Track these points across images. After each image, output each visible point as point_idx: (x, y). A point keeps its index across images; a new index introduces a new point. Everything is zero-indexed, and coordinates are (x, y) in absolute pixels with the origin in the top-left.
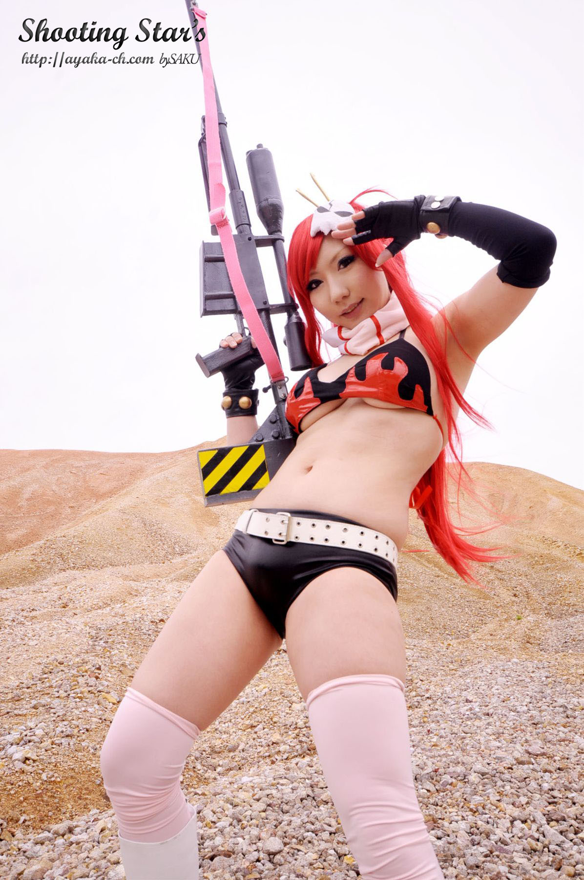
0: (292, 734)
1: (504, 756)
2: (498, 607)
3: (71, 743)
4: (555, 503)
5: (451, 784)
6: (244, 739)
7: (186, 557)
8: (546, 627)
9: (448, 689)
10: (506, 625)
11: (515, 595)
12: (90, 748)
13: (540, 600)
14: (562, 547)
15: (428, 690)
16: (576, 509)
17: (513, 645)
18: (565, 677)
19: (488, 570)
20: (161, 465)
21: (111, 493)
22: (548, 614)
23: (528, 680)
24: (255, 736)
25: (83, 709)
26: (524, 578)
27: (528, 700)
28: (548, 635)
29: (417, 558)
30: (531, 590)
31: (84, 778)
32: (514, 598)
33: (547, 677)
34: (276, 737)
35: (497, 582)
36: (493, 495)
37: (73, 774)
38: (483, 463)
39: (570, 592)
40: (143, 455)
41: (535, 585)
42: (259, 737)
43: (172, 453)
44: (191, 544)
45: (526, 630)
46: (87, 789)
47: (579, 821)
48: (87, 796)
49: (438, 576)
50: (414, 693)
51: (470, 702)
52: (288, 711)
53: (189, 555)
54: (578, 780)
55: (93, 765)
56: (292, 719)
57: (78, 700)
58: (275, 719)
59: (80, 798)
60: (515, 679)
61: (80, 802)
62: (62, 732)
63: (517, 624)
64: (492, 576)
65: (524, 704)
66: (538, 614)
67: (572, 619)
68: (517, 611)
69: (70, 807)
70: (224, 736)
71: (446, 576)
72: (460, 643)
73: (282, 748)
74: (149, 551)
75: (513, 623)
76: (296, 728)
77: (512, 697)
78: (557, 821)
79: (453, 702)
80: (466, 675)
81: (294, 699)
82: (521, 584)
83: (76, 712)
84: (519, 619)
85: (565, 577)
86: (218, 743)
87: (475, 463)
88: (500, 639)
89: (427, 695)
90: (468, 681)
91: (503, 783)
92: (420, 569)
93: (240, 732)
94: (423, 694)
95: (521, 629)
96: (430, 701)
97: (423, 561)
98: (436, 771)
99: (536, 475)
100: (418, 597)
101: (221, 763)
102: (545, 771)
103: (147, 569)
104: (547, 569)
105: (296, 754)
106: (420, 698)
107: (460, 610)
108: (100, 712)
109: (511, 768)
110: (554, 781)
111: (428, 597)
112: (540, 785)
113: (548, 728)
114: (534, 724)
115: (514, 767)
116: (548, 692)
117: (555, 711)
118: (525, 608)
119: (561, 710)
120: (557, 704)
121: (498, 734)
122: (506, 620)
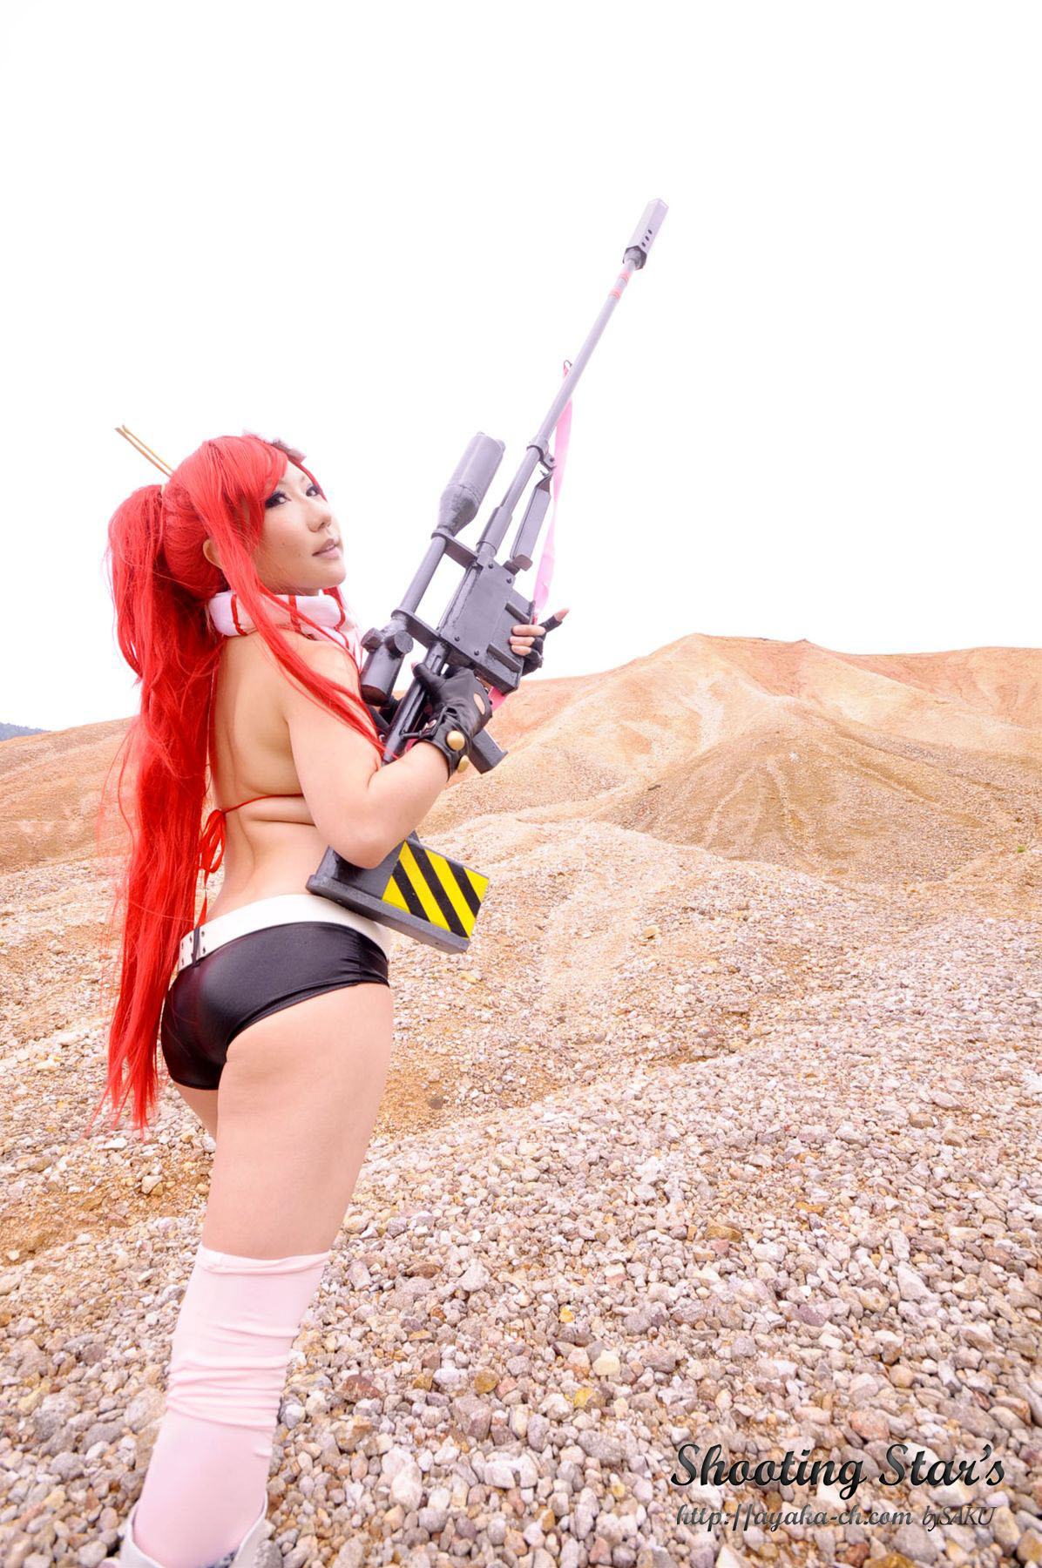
0: (668, 1024)
1: (893, 1109)
2: (990, 837)
3: (405, 1038)
5: (797, 1157)
6: (613, 1028)
7: (612, 791)
9: (882, 965)
10: (1001, 859)
11: (1018, 820)
12: (424, 1044)
15: (856, 965)
17: (1005, 888)
19: (981, 789)
20: (588, 688)
21: (537, 724)
23: (998, 953)
24: (626, 1025)
25: (433, 993)
26: (1033, 797)
27: (985, 991)
29: (883, 779)
31: (409, 1081)
32: (1016, 824)
33: (1027, 950)
34: (647, 1029)
35: (992, 804)
36: (1001, 687)
37: (398, 1077)
38: (989, 648)
40: (569, 679)
42: (631, 1027)
43: (601, 674)
44: (618, 776)
45: (1027, 867)
46: (411, 1094)
47: (965, 1254)
48: (410, 1103)
49: (910, 801)
50: (838, 969)
51: (906, 987)
52: (670, 995)
53: (616, 789)
54: (995, 1163)
55: (422, 1066)
56: (671, 1006)
57: (432, 981)
58: (652, 1005)
59: (401, 1105)
60: (980, 952)
61: (400, 1109)
62: (400, 1023)
63: (1016, 859)
64: (987, 797)
65: (977, 997)
68: (1020, 841)
69: (387, 1116)
70: (595, 1022)
71: (922, 800)
72: (928, 889)
73: (652, 1044)
74: (571, 787)
75: (1012, 856)
76: (674, 1017)
77: (963, 985)
78: (928, 1253)
79: (883, 986)
80: (913, 943)
81: (680, 978)
82: (1028, 805)
83: (424, 996)
84: (1021, 851)
86: (585, 1030)
87: (978, 649)
88: (987, 881)
89: (854, 973)
90: (912, 954)
91: (873, 1161)
92: (886, 792)
93: (612, 1018)
94: (849, 970)
95: (1019, 866)
96: (855, 981)
97: (891, 782)
98: (787, 1128)
100: (880, 829)
101: (582, 1057)
102: (949, 1143)
103: (569, 807)
105: (663, 1054)
106: (843, 975)
107: (937, 843)
108: (452, 996)
109: (898, 1134)
110: (956, 1163)
111: (894, 828)
112: (931, 1170)
113: (988, 1050)
114: (971, 1041)
115: (903, 1131)
116: (1019, 977)
117: (1019, 1012)
118: (1032, 837)
119: (1029, 1009)
120: (1024, 1000)
121: (907, 1062)
122: (1002, 853)
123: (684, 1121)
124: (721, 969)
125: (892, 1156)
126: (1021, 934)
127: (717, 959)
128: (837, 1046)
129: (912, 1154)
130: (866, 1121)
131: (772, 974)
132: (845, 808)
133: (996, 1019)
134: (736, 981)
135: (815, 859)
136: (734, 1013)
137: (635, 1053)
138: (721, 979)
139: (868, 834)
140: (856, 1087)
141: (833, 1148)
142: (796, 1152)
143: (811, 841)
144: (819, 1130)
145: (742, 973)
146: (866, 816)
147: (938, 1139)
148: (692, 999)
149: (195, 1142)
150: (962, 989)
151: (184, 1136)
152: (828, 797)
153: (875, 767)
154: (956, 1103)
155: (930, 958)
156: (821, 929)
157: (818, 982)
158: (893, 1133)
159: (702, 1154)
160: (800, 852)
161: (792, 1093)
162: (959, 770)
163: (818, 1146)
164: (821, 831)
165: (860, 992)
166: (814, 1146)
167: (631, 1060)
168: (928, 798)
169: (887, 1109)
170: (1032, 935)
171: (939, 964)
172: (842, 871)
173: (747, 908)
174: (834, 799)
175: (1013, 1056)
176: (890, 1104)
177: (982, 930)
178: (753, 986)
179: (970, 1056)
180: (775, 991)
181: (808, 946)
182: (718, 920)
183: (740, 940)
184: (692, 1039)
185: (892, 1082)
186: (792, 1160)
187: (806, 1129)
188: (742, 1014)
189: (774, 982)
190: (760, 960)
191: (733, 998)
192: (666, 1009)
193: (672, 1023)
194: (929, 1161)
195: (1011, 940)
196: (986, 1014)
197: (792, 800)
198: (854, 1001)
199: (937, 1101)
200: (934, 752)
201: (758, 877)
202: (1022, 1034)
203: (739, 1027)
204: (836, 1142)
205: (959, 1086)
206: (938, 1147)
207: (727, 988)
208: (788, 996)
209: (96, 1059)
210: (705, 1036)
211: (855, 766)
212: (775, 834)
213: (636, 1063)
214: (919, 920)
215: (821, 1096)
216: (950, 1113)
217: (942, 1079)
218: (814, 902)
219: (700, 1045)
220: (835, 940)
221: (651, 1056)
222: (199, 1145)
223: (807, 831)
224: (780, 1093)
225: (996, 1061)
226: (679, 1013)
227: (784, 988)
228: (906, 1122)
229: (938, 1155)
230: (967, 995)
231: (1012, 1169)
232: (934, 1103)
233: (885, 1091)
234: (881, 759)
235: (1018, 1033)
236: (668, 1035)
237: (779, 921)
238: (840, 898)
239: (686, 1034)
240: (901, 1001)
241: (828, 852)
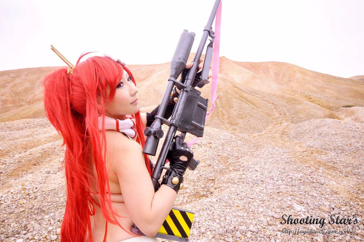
1: (263, 220)
2: (273, 119)
4: (298, 75)
5: (239, 238)
8: (290, 127)
9: (250, 163)
10: (276, 126)
11: (280, 114)
13: (289, 116)
14: (300, 93)
15: (243, 163)
16: (306, 77)
17: (278, 135)
18: (294, 159)
19: (271, 105)
20: (161, 68)
21: (144, 79)
22: (292, 122)
23: (280, 160)
26: (284, 108)
27: (279, 173)
28: (291, 131)
29: (246, 101)
30: (286, 112)
32: (280, 115)
33: (287, 159)
35: (274, 109)
36: (276, 73)
38: (273, 61)
39: (301, 113)
40: (154, 65)
41: (288, 110)
45: (283, 129)
49: (253, 108)
50: (238, 164)
51: (257, 171)
52: (192, 174)
58: (187, 177)
60: (275, 159)
63: (280, 126)
64: (272, 107)
65: (277, 175)
66: (288, 121)
67: (300, 124)
68: (281, 120)
71: (256, 108)
72: (258, 135)
75: (279, 125)
79: (251, 171)
80: (258, 155)
82: (283, 110)
84: (281, 124)
85: (299, 107)
87: (270, 62)
88: (273, 133)
90: (258, 160)
92: (247, 106)
94: (241, 165)
95: (281, 128)
96: (243, 169)
97: (248, 102)
98: (235, 227)
99: (292, 65)
100: (245, 117)
102: (279, 231)
104: (293, 104)
106: (239, 166)
107: (260, 121)
109: (265, 228)
110: (282, 238)
111: (249, 116)
112: (275, 241)
113: (284, 196)
114: (278, 193)
115: (266, 227)
116: (287, 169)
117: (288, 180)
118: (284, 119)
119: (291, 180)
120: (289, 177)
121: (263, 201)
122: (276, 124)
123: (205, 225)
124: (206, 165)
125: (265, 236)
126: (285, 153)
127: (205, 161)
128: (243, 194)
129: (270, 235)
130: (256, 224)
131: (220, 166)
132: (236, 110)
133: (283, 184)
134: (211, 169)
135: (227, 125)
136: (211, 180)
137: (183, 193)
138: (206, 168)
139: (242, 118)
140: (251, 211)
141: (249, 235)
142: (239, 236)
143: (227, 120)
144: (243, 228)
145: (212, 166)
146: (242, 113)
147: (276, 230)
148: (198, 175)
149: (48, 237)
150: (273, 173)
151: (44, 236)
152: (231, 107)
153: (244, 98)
154: (279, 217)
155: (262, 161)
156: (232, 151)
157: (233, 168)
158: (264, 228)
159: (212, 238)
160: (223, 123)
161: (234, 214)
162: (265, 99)
163: (244, 233)
164: (229, 117)
165: (245, 173)
166: (243, 233)
167: (182, 196)
168: (258, 107)
169: (262, 220)
170: (288, 153)
171: (265, 164)
172: (235, 129)
173: (211, 143)
174: (233, 107)
175: (290, 198)
176: (262, 218)
177: (275, 152)
178: (215, 170)
179: (279, 199)
180: (221, 172)
181: (229, 157)
182: (203, 147)
183: (210, 155)
184: (200, 190)
185: (261, 210)
186: (238, 239)
187: (240, 228)
188: (213, 180)
189: (221, 169)
190: (217, 162)
191: (210, 175)
192: (191, 179)
193: (194, 183)
194: (275, 238)
195: (283, 155)
196: (280, 182)
197: (221, 107)
198: (244, 176)
199: (274, 216)
200: (259, 93)
201: (214, 133)
202: (291, 189)
203: (212, 184)
204: (250, 232)
205: (278, 210)
206: (276, 232)
207: (208, 171)
208: (225, 173)
209: (6, 205)
210: (203, 188)
211: (239, 97)
212: (216, 118)
213: (184, 197)
214: (257, 147)
215: (242, 215)
216: (277, 220)
217: (274, 207)
218: (229, 141)
219: (202, 191)
220: (236, 154)
221: (188, 195)
222: (49, 238)
223: (226, 117)
224: (231, 214)
225: (286, 200)
226: (195, 180)
227: (224, 171)
228: (267, 224)
229: (277, 235)
230: (274, 175)
231: (296, 239)
232: (273, 217)
233: (259, 212)
234: (245, 95)
235: (290, 189)
236: (193, 187)
237: (220, 147)
238: (236, 139)
239: (198, 187)
240: (257, 176)
241: (231, 124)
